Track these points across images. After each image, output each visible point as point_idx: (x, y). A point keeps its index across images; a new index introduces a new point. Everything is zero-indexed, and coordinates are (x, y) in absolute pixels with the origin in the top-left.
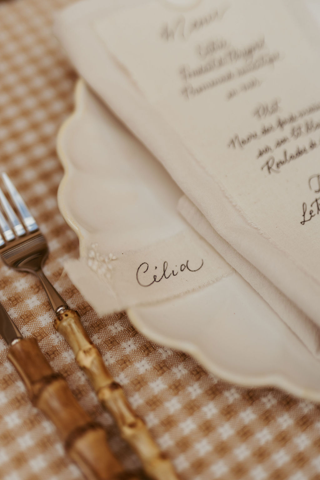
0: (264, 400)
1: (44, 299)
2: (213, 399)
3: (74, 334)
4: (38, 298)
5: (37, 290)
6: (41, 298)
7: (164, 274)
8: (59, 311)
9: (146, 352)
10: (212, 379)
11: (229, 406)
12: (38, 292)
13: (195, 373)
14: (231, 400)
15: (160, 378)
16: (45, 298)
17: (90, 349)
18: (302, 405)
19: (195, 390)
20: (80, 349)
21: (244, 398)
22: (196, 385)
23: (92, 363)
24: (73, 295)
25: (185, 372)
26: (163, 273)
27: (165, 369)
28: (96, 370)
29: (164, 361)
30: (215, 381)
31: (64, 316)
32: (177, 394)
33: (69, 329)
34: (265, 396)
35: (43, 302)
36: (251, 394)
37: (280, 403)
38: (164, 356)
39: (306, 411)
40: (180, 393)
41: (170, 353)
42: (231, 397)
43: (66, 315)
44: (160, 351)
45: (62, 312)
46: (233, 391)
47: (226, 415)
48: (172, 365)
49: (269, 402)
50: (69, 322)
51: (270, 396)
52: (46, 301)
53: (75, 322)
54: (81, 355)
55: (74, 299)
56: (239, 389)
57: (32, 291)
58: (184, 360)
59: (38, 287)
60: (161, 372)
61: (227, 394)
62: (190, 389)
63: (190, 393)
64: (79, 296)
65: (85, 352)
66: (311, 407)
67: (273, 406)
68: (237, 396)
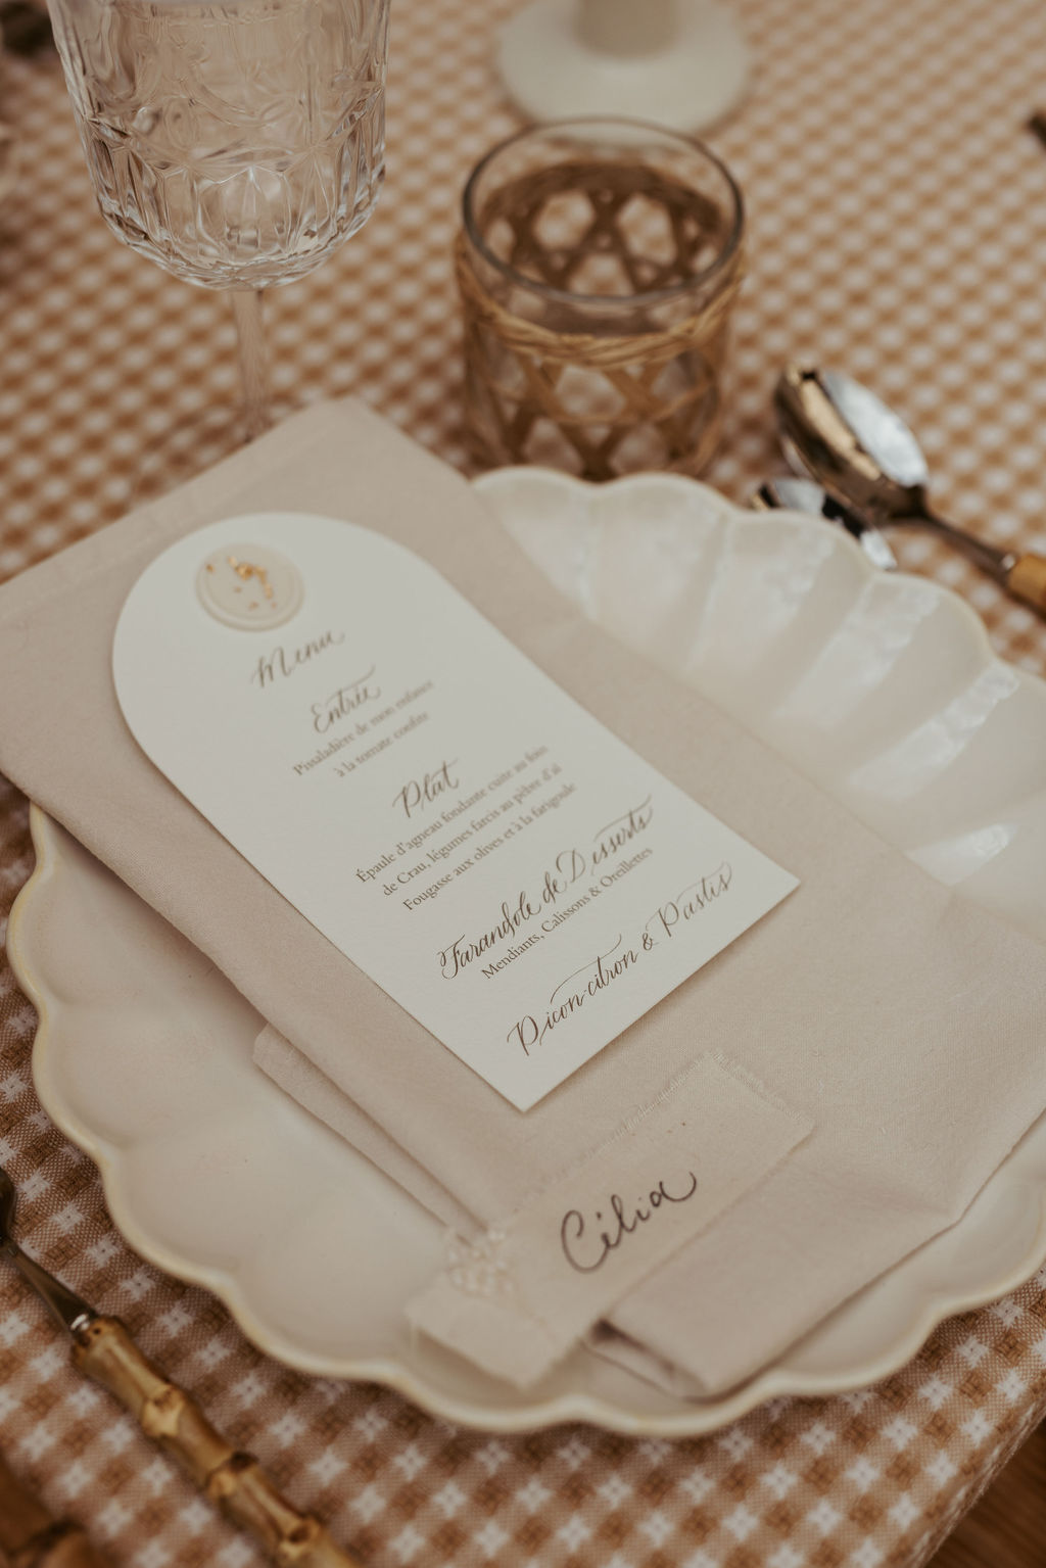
0: (564, 1454)
1: (37, 1316)
2: (452, 1473)
3: (123, 1368)
4: (21, 1318)
5: (16, 1299)
6: (30, 1314)
7: (622, 1225)
8: (79, 1327)
9: (290, 1397)
10: (443, 1429)
11: (489, 1483)
12: (19, 1301)
13: (404, 1422)
14: (492, 1468)
15: (329, 1449)
16: (39, 1314)
17: (168, 1393)
18: (645, 1449)
19: (411, 1461)
20: (146, 1399)
21: (519, 1457)
22: (412, 1451)
23: (179, 1423)
24: (102, 1295)
25: (381, 1424)
26: (617, 1223)
27: (337, 1425)
28: (193, 1437)
29: (332, 1410)
30: (452, 1433)
31: (91, 1334)
32: (371, 1478)
33: (109, 1363)
34: (564, 1445)
35: (35, 1323)
36: (533, 1447)
37: (598, 1453)
38: (331, 1398)
39: (656, 1460)
40: (379, 1473)
41: (342, 1389)
42: (492, 1461)
43: (97, 1332)
44: (321, 1387)
45: (85, 1326)
46: (493, 1446)
47: (485, 1503)
48: (352, 1415)
49: (574, 1457)
50: (108, 1345)
51: (575, 1444)
52: (41, 1320)
53: (121, 1343)
54: (152, 1412)
55: (105, 1303)
56: (505, 1439)
57: (5, 1303)
58: (376, 1399)
59: (17, 1291)
60: (329, 1434)
61: (481, 1456)
62: (399, 1461)
63: (400, 1471)
64: (115, 1295)
65: (159, 1403)
66: (666, 1449)
67: (584, 1464)
68: (504, 1456)
